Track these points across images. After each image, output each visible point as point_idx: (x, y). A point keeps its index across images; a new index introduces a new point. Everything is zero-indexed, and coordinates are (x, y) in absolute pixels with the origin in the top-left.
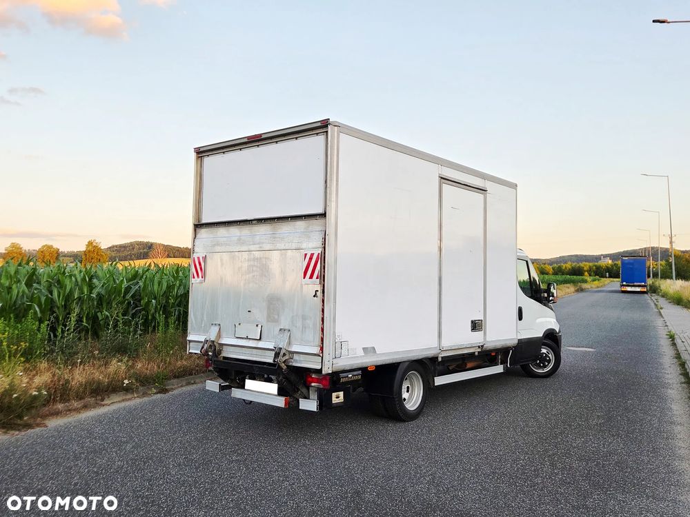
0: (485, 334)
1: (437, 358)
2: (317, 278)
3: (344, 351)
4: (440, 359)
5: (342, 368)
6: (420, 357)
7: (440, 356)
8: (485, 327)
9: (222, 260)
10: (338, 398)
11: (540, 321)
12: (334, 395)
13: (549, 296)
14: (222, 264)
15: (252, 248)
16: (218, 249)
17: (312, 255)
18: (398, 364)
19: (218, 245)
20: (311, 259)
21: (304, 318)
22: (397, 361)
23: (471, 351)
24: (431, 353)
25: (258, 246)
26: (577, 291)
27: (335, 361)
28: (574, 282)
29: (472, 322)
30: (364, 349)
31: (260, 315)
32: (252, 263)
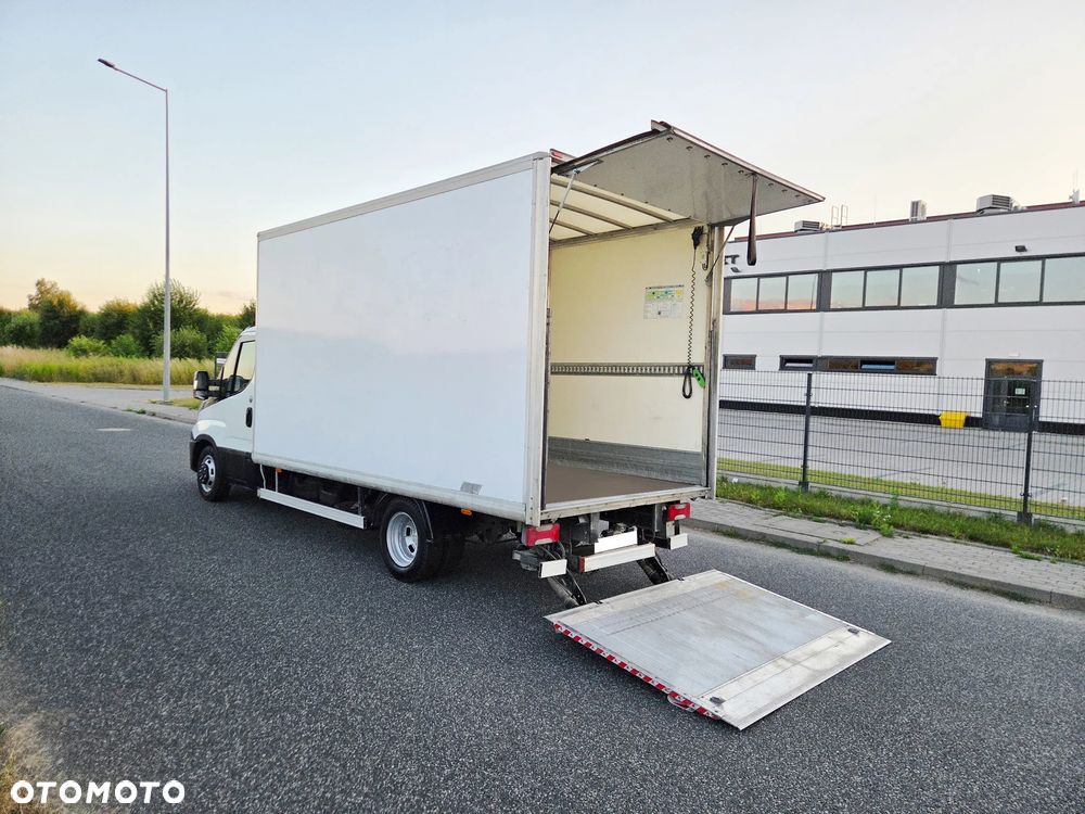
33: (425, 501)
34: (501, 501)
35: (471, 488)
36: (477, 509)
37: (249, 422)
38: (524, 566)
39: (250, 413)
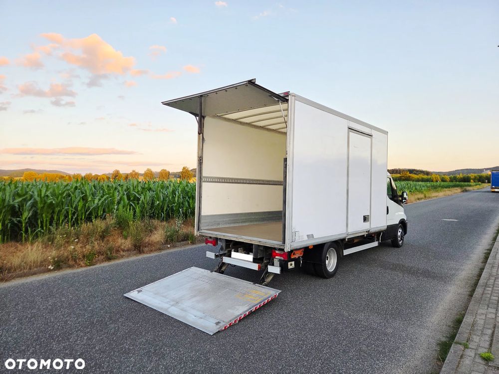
0: (370, 223)
1: (345, 239)
3: (297, 238)
4: (347, 240)
5: (295, 248)
6: (337, 239)
7: (347, 238)
8: (371, 220)
10: (291, 265)
11: (398, 214)
12: (289, 263)
13: (402, 199)
18: (325, 243)
22: (323, 242)
23: (363, 234)
24: (342, 237)
26: (463, 191)
27: (292, 244)
28: (461, 186)
29: (364, 216)
30: (307, 235)
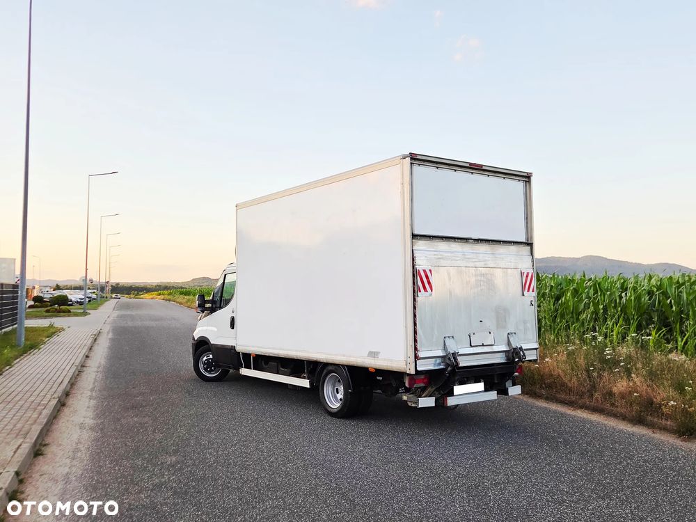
2: (533, 291)
9: (449, 274)
14: (450, 279)
15: (478, 264)
16: (443, 263)
17: (528, 273)
19: (443, 258)
20: (527, 276)
21: (525, 322)
25: (483, 263)
31: (490, 323)
32: (479, 278)
33: (347, 366)
34: (391, 361)
35: (373, 354)
36: (378, 367)
37: (232, 326)
38: (410, 404)
39: (233, 320)
